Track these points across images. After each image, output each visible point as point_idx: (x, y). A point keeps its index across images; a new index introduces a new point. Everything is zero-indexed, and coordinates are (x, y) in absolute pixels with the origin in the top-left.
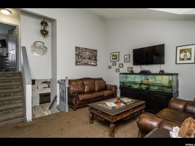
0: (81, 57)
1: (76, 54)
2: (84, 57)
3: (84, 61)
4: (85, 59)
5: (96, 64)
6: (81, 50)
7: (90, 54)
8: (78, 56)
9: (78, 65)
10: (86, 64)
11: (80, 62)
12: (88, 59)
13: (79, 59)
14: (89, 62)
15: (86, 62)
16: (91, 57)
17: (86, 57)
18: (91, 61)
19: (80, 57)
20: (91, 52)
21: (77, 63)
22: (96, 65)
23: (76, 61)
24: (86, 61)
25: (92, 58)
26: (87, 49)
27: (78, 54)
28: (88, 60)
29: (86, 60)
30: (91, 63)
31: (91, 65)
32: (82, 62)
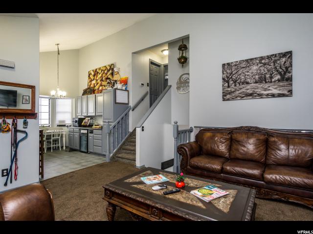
0: (235, 82)
1: (223, 79)
2: (242, 80)
3: (243, 90)
4: (248, 83)
5: (290, 91)
6: (234, 68)
7: (262, 68)
8: (228, 82)
9: (228, 100)
10: (251, 95)
11: (234, 92)
12: (256, 82)
13: (229, 87)
14: (260, 88)
15: (250, 92)
16: (268, 76)
17: (249, 80)
18: (266, 86)
19: (232, 82)
20: (265, 64)
21: (225, 96)
22: (286, 92)
23: (223, 93)
24: (249, 89)
25: (271, 78)
26: (251, 59)
27: (228, 77)
28: (257, 85)
29: (249, 87)
30: (265, 90)
31: (268, 95)
32: (237, 92)
